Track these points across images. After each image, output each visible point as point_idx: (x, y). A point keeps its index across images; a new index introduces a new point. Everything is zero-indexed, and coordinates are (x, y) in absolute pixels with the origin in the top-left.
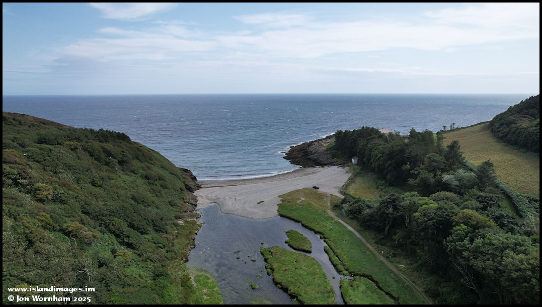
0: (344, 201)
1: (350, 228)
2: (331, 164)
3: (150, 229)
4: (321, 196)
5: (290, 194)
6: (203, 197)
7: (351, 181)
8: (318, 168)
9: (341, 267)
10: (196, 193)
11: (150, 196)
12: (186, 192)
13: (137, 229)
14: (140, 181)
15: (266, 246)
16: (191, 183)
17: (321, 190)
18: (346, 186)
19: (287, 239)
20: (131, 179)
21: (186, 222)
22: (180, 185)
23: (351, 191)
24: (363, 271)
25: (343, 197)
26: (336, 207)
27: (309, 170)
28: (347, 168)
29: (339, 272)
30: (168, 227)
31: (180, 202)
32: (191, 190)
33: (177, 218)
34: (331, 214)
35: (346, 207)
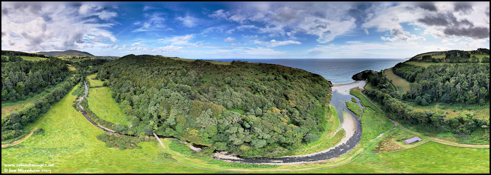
0: (364, 91)
1: (365, 97)
2: (362, 80)
3: (322, 96)
4: (359, 89)
5: (352, 89)
6: (333, 89)
7: (366, 85)
8: (359, 81)
9: (363, 105)
10: (332, 88)
11: (322, 89)
12: (330, 87)
13: (319, 96)
14: (321, 86)
15: (347, 101)
16: (331, 86)
17: (359, 88)
18: (365, 86)
19: (351, 100)
20: (319, 85)
21: (329, 95)
22: (328, 86)
23: (366, 88)
24: (368, 106)
25: (364, 89)
26: (362, 92)
27: (357, 82)
28: (365, 81)
29: (363, 106)
30: (326, 96)
31: (328, 90)
32: (331, 87)
33: (327, 94)
34: (361, 93)
35: (364, 92)
